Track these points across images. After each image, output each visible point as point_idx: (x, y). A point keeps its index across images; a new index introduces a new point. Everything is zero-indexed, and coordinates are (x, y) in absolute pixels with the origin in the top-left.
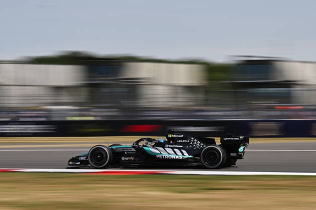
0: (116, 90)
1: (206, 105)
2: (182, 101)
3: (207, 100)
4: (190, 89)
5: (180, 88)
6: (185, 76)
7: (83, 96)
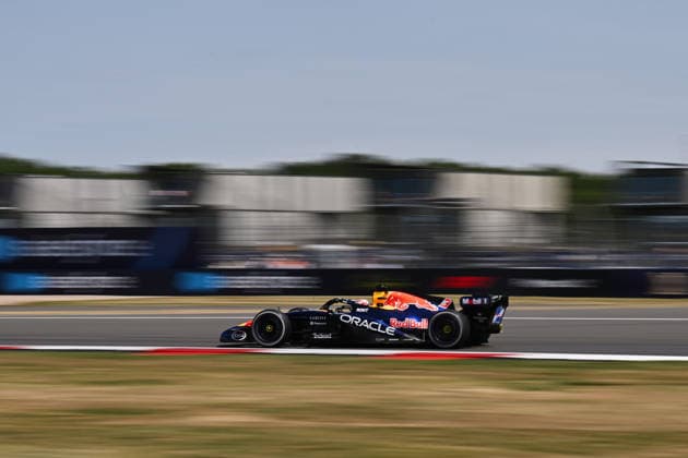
0: (423, 218)
1: (569, 243)
2: (532, 237)
3: (569, 235)
4: (543, 216)
5: (530, 216)
6: (539, 196)
7: (363, 229)
